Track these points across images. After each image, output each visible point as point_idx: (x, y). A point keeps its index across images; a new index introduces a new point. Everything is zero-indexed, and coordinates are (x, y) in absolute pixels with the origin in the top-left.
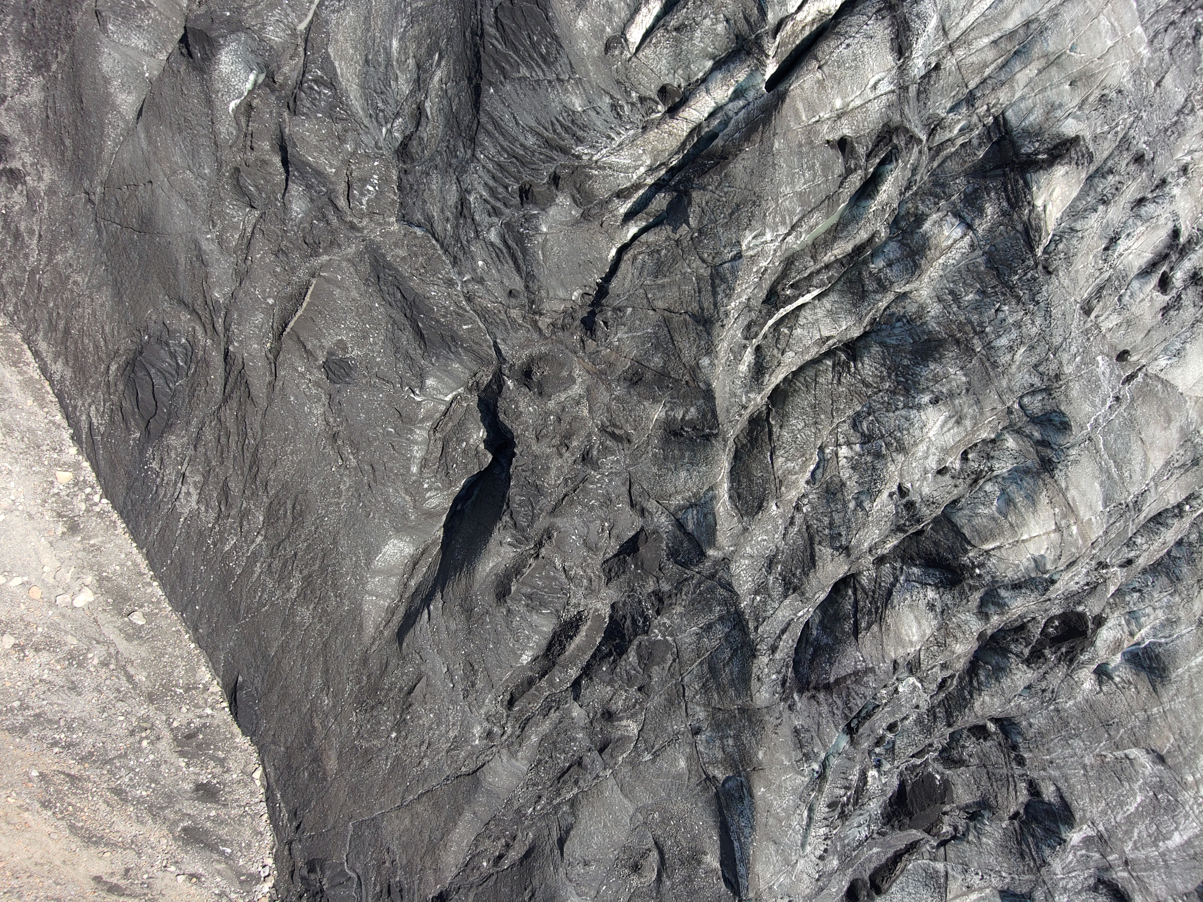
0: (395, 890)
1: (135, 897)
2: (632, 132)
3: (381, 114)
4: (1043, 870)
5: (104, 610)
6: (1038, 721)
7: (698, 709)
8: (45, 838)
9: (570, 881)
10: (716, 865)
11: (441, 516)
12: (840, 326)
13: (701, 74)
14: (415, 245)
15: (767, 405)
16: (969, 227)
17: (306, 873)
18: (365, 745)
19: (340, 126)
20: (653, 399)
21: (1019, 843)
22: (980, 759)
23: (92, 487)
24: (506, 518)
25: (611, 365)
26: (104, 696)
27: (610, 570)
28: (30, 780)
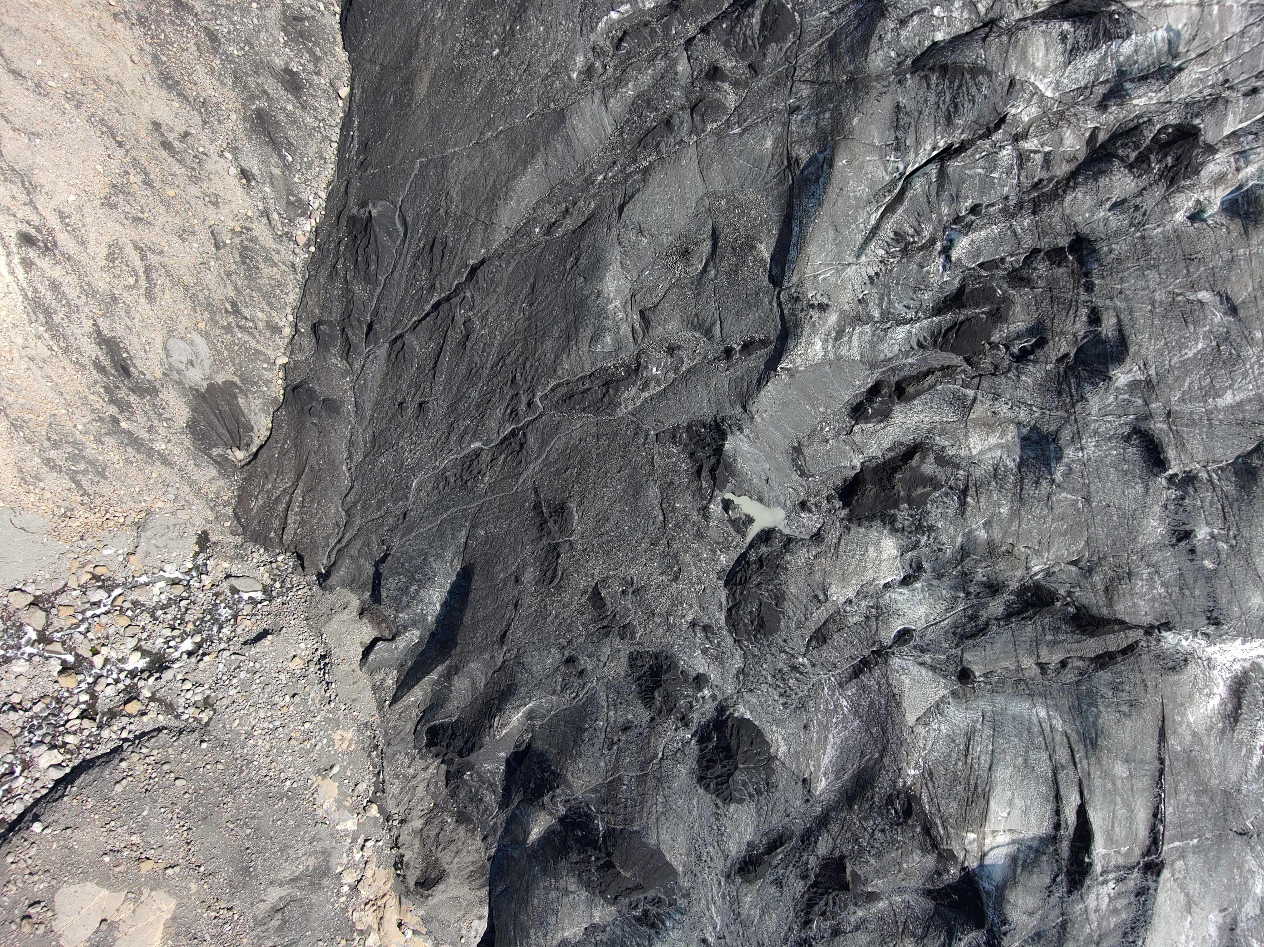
0: (438, 247)
1: (184, 166)
4: (1079, 406)
6: (1120, 247)
7: (803, 87)
8: (127, 58)
9: (620, 244)
10: (767, 257)
17: (355, 212)
18: (463, 64)
21: (1059, 383)
22: (1048, 282)
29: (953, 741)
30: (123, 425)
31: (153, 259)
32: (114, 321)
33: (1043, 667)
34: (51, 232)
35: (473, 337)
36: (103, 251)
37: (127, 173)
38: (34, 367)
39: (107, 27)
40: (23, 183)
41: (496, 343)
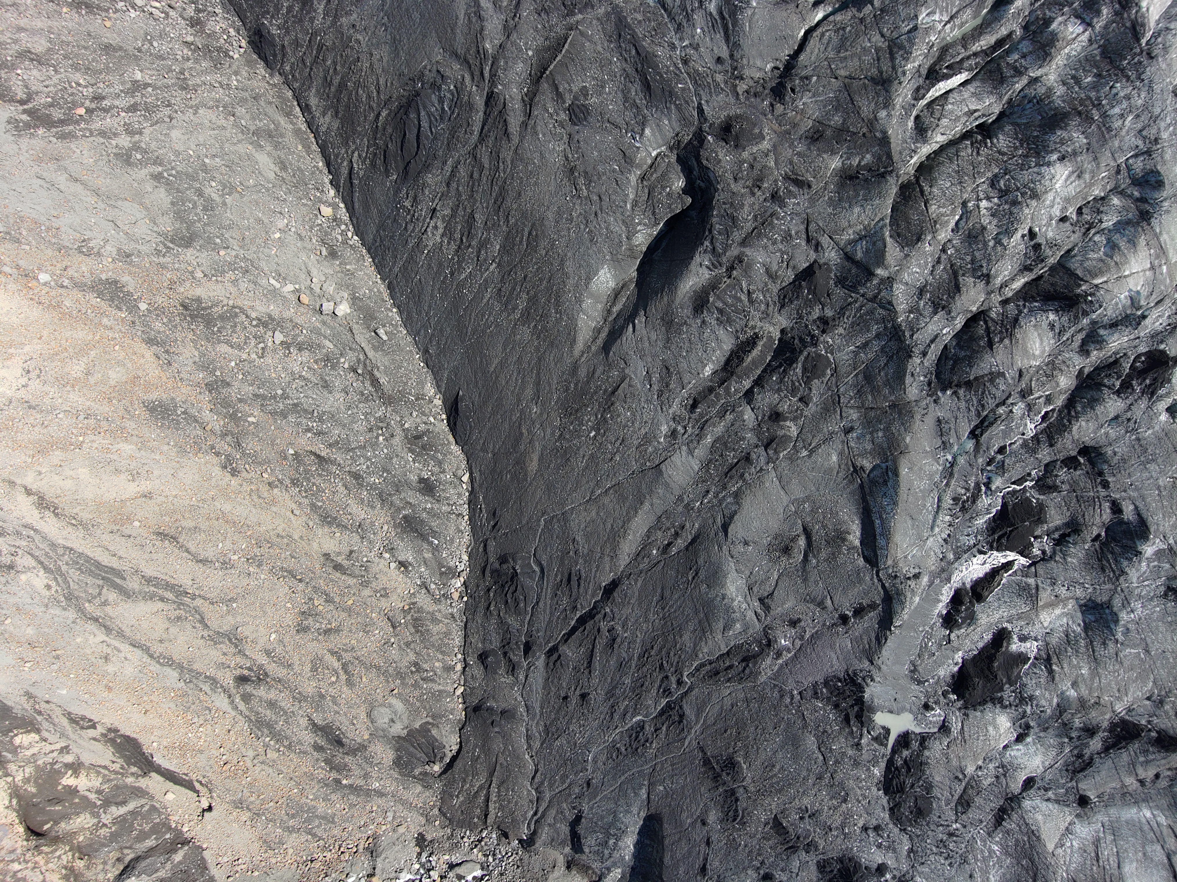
0: (574, 579)
1: (354, 577)
4: (1122, 579)
5: (357, 323)
6: (1121, 449)
7: (852, 411)
8: (289, 514)
9: (733, 558)
10: (857, 543)
11: (636, 258)
12: (985, 103)
14: (649, 12)
15: (915, 176)
16: (1089, 24)
17: (498, 567)
18: (566, 444)
20: (832, 151)
21: (1100, 560)
22: (1071, 486)
23: (346, 225)
24: (707, 243)
25: (795, 125)
26: (350, 397)
27: (785, 297)
28: (285, 458)
29: (1085, 851)
30: (344, 782)
31: (347, 656)
32: (325, 712)
33: (1142, 782)
34: (261, 667)
35: (619, 640)
36: (308, 667)
37: (310, 599)
38: (266, 768)
39: (266, 495)
40: (230, 640)
41: (638, 640)
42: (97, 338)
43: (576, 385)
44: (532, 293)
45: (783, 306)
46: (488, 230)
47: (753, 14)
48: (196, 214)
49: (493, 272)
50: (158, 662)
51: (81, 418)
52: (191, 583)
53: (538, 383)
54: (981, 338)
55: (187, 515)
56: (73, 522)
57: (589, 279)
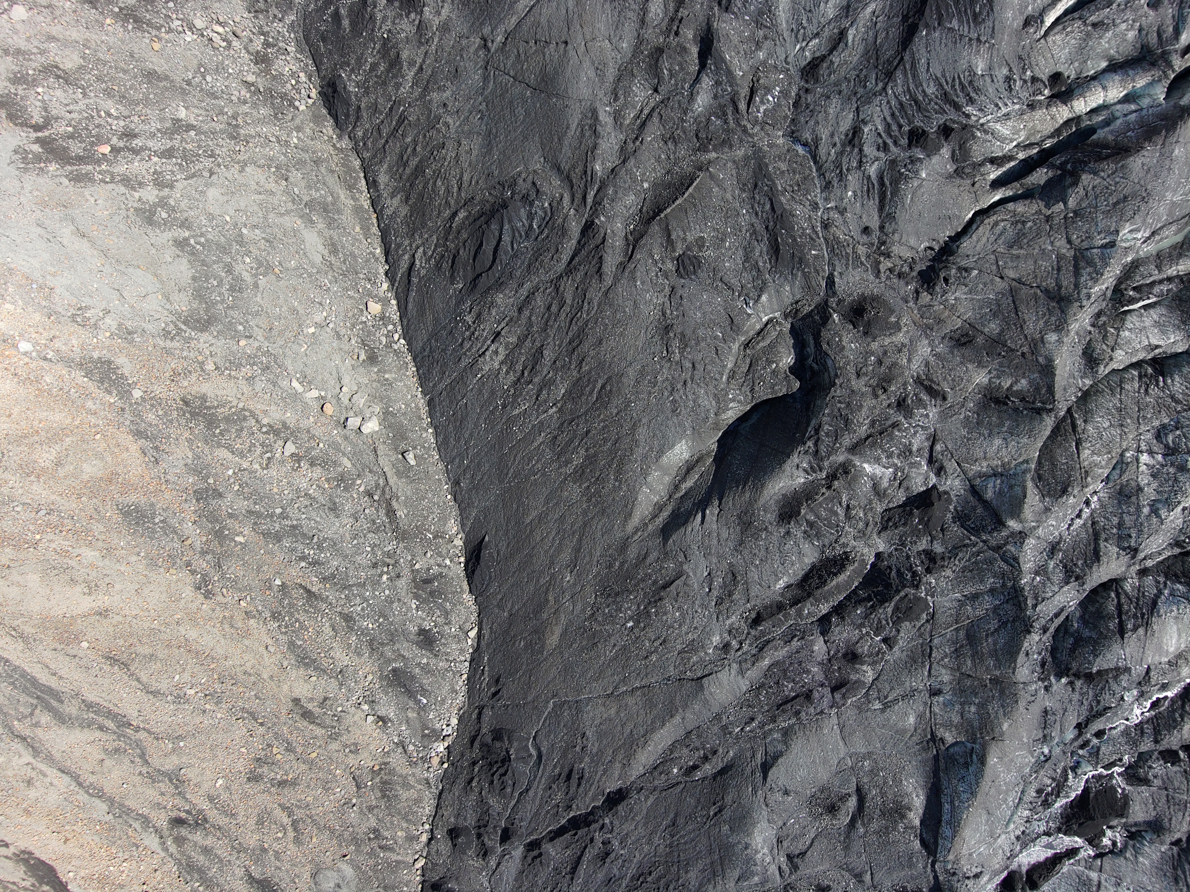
0: (575, 776)
1: (324, 727)
2: (1017, 107)
3: (802, 31)
5: (385, 442)
7: (944, 671)
8: (262, 649)
9: (767, 805)
10: (917, 822)
11: (718, 430)
12: (1169, 339)
13: (1092, 72)
14: (796, 162)
17: (490, 741)
18: (596, 627)
19: (761, 33)
20: (979, 362)
22: (1164, 782)
23: (394, 325)
24: (810, 444)
25: (940, 321)
26: (358, 524)
27: (889, 519)
28: (270, 588)
31: (299, 814)
32: (264, 866)
34: (200, 811)
35: (612, 855)
36: (253, 820)
37: (269, 745)
39: (240, 625)
40: (171, 780)
41: (635, 860)
42: (76, 423)
43: (622, 564)
44: (592, 451)
45: (884, 528)
46: (556, 371)
47: (920, 186)
48: (220, 294)
49: (551, 416)
50: (87, 792)
51: (43, 512)
52: (137, 714)
53: (577, 550)
54: (1111, 617)
55: (144, 640)
56: (13, 633)
57: (661, 452)
